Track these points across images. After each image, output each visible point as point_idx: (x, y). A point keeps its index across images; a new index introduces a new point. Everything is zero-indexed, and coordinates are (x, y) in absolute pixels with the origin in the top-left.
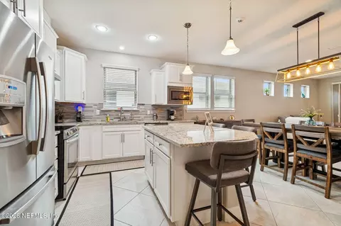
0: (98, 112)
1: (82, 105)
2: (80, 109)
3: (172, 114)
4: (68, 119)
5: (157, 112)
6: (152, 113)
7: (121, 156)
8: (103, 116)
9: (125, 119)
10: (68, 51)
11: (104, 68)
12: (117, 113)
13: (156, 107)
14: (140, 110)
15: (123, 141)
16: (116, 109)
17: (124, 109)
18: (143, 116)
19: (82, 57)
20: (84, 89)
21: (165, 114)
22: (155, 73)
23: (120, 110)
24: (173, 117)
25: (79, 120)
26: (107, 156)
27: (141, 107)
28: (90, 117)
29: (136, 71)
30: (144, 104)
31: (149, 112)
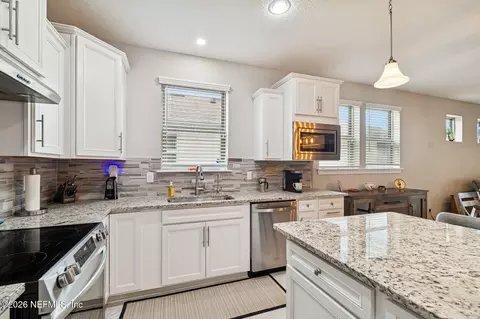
0: (150, 177)
1: (118, 164)
2: (114, 172)
3: (298, 178)
4: (86, 192)
5: (266, 174)
6: (255, 176)
7: (202, 277)
8: (163, 185)
10: (83, 39)
11: (163, 86)
12: (188, 179)
13: (263, 165)
14: (234, 172)
16: (186, 170)
17: (205, 170)
18: (237, 184)
20: (121, 128)
21: (281, 180)
22: (263, 97)
23: (196, 173)
24: (298, 186)
25: (111, 195)
26: (171, 279)
27: (236, 165)
29: (223, 93)
30: (240, 160)
31: (249, 176)
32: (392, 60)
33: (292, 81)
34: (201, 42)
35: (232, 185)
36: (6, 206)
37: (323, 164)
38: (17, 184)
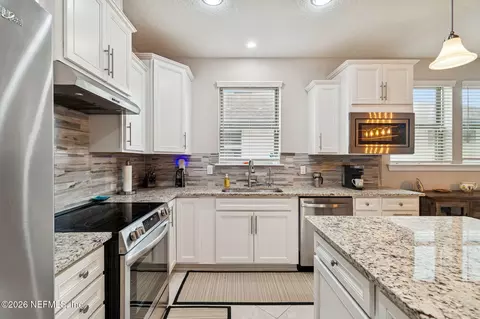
0: (210, 169)
1: (186, 158)
2: (182, 165)
3: (358, 174)
4: (163, 180)
5: (322, 169)
6: (310, 170)
7: (251, 262)
8: (219, 177)
9: (256, 183)
10: (158, 61)
11: (221, 89)
12: (242, 171)
13: (319, 159)
14: (287, 166)
15: (254, 230)
16: (241, 163)
17: (256, 163)
18: (290, 178)
19: (184, 70)
20: (187, 129)
21: (339, 175)
22: (317, 89)
23: (248, 167)
24: (359, 182)
25: (180, 183)
26: (225, 258)
27: (289, 159)
28: (198, 178)
29: (277, 89)
30: (293, 154)
31: (303, 170)
32: (453, 35)
33: (349, 69)
34: (251, 45)
35: (284, 180)
36: (113, 187)
37: (395, 158)
38: (118, 172)
